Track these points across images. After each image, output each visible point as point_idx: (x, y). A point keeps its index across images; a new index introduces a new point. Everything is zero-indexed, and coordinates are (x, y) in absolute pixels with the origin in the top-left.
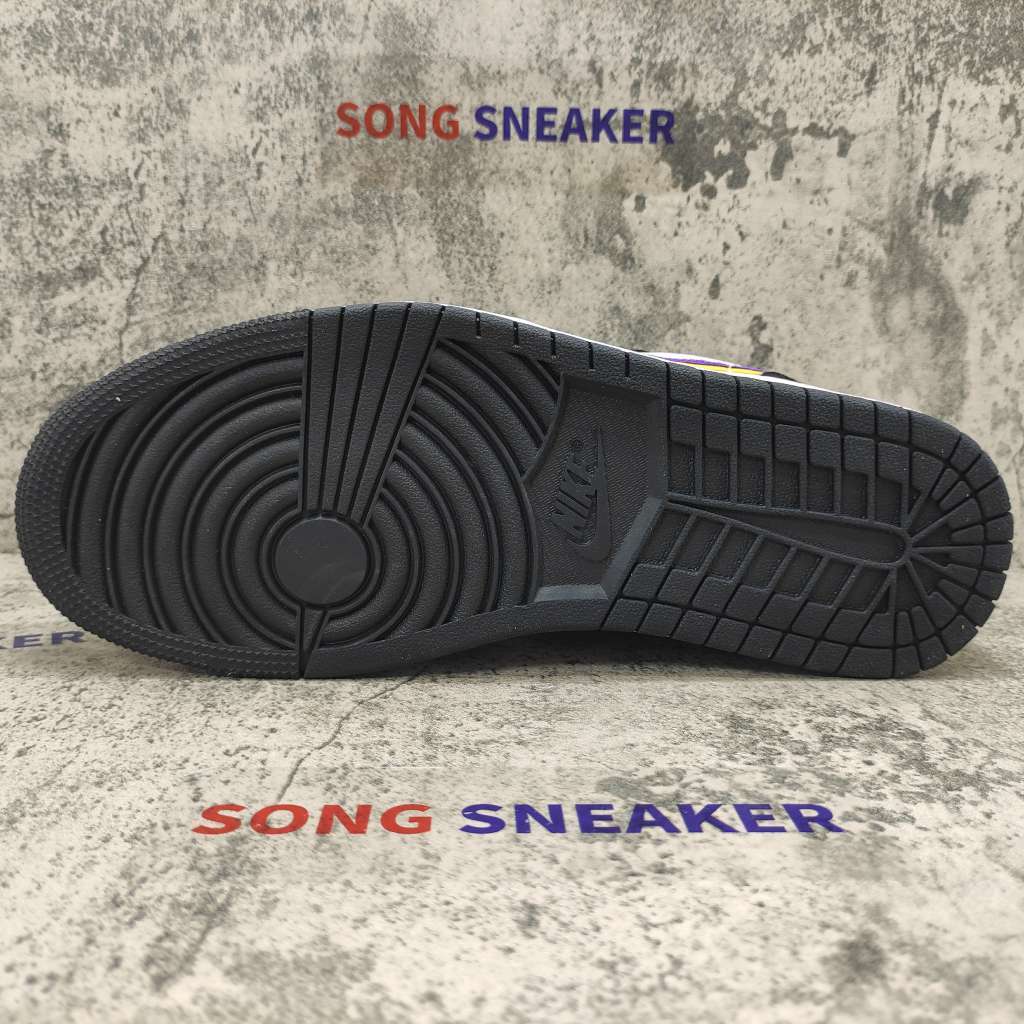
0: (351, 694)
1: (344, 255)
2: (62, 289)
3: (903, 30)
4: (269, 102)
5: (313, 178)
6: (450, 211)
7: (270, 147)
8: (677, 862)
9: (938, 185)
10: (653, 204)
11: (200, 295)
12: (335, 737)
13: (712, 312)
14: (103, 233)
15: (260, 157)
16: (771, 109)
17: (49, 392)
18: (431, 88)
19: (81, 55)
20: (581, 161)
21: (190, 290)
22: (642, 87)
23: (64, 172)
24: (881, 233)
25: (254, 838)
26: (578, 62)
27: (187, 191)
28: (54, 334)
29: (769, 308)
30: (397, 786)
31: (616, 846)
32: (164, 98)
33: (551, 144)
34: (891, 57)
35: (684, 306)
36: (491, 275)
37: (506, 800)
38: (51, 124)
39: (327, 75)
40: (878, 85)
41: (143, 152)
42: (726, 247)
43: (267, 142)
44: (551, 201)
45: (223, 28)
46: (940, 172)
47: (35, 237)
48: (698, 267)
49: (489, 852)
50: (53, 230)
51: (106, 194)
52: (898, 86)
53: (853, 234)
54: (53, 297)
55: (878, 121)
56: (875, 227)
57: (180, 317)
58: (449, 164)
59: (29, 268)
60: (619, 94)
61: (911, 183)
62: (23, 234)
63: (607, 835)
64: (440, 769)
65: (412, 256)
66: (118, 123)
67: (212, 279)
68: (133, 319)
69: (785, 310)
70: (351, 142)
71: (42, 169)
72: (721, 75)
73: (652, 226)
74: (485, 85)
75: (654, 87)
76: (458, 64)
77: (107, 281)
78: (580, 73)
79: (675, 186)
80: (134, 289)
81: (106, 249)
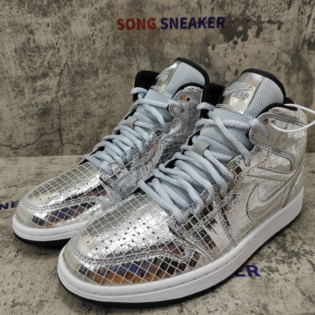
1: (122, 67)
2: (38, 80)
4: (96, 20)
5: (111, 44)
6: (154, 52)
7: (97, 34)
9: (309, 38)
10: (218, 47)
11: (79, 81)
14: (48, 63)
15: (94, 38)
16: (256, 15)
17: (38, 110)
18: (146, 13)
19: (35, 7)
20: (195, 35)
21: (76, 79)
22: (215, 10)
23: (34, 45)
24: (289, 54)
26: (194, 2)
27: (73, 49)
28: (37, 94)
32: (63, 20)
33: (185, 30)
35: (227, 79)
38: (29, 30)
39: (113, 10)
40: (292, 6)
41: (58, 38)
42: (240, 60)
43: (96, 33)
44: (185, 47)
46: (310, 34)
47: (28, 65)
48: (231, 67)
50: (33, 63)
51: (48, 51)
52: (298, 6)
53: (281, 55)
54: (36, 82)
55: (291, 18)
56: (288, 52)
57: (74, 88)
58: (153, 37)
59: (28, 75)
60: (207, 12)
61: (301, 38)
62: (25, 64)
65: (143, 67)
66: (49, 29)
67: (83, 76)
68: (60, 88)
70: (122, 32)
71: (28, 44)
72: (240, 5)
73: (217, 55)
74: (164, 11)
75: (218, 9)
76: (155, 5)
77: (51, 77)
78: (194, 6)
79: (225, 41)
80: (59, 80)
81: (50, 68)
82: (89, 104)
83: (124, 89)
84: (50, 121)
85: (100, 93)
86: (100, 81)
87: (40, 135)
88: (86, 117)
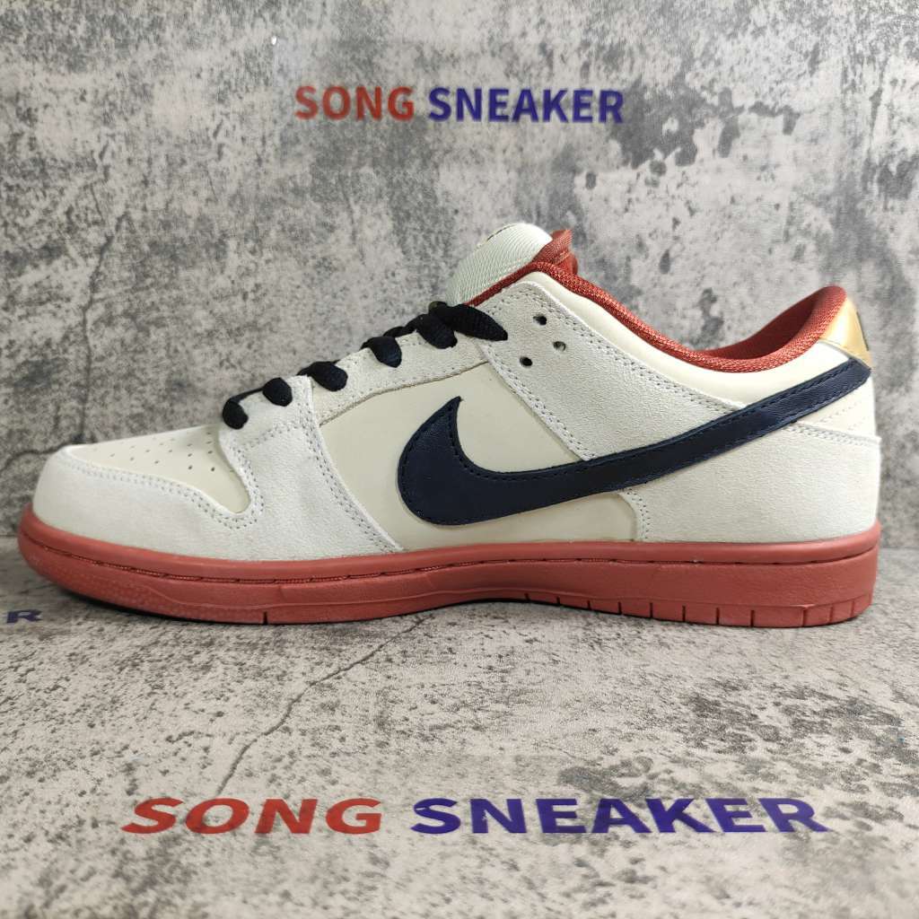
0: (304, 674)
1: (302, 232)
2: (28, 268)
3: (844, 13)
4: (230, 87)
5: (272, 159)
7: (230, 128)
8: (648, 869)
9: (882, 161)
10: (604, 181)
11: (162, 272)
12: (283, 721)
13: (663, 286)
14: (68, 213)
15: (221, 138)
16: (717, 88)
17: (14, 369)
18: (387, 71)
20: (533, 141)
21: (152, 268)
22: (592, 68)
24: (827, 209)
25: (188, 838)
26: (529, 45)
27: (149, 173)
29: (718, 282)
30: (346, 777)
31: (582, 850)
32: (128, 83)
33: (503, 124)
34: (832, 39)
35: (636, 281)
36: (446, 251)
37: (462, 794)
38: (20, 108)
39: (286, 60)
40: (821, 65)
41: (107, 135)
42: (676, 222)
43: (227, 125)
44: (504, 178)
45: (186, 15)
46: (883, 150)
47: (3, 218)
48: (648, 242)
49: (443, 856)
50: (20, 211)
51: (71, 175)
52: (841, 66)
53: (800, 210)
54: (20, 275)
55: (822, 99)
56: (822, 202)
57: (142, 294)
58: (404, 144)
60: (569, 75)
61: (856, 159)
63: (572, 836)
64: (393, 757)
65: (369, 234)
66: (84, 108)
67: (174, 257)
68: (97, 296)
69: (735, 284)
70: (309, 124)
71: (10, 152)
72: (668, 57)
73: (603, 203)
74: (438, 67)
75: (603, 68)
76: (413, 48)
77: (72, 259)
78: (531, 56)
79: (625, 163)
80: (98, 267)
81: (71, 229)
82: (187, 352)
83: (305, 305)
84: (51, 408)
85: (226, 314)
86: (230, 277)
87: (8, 456)
88: (173, 398)
